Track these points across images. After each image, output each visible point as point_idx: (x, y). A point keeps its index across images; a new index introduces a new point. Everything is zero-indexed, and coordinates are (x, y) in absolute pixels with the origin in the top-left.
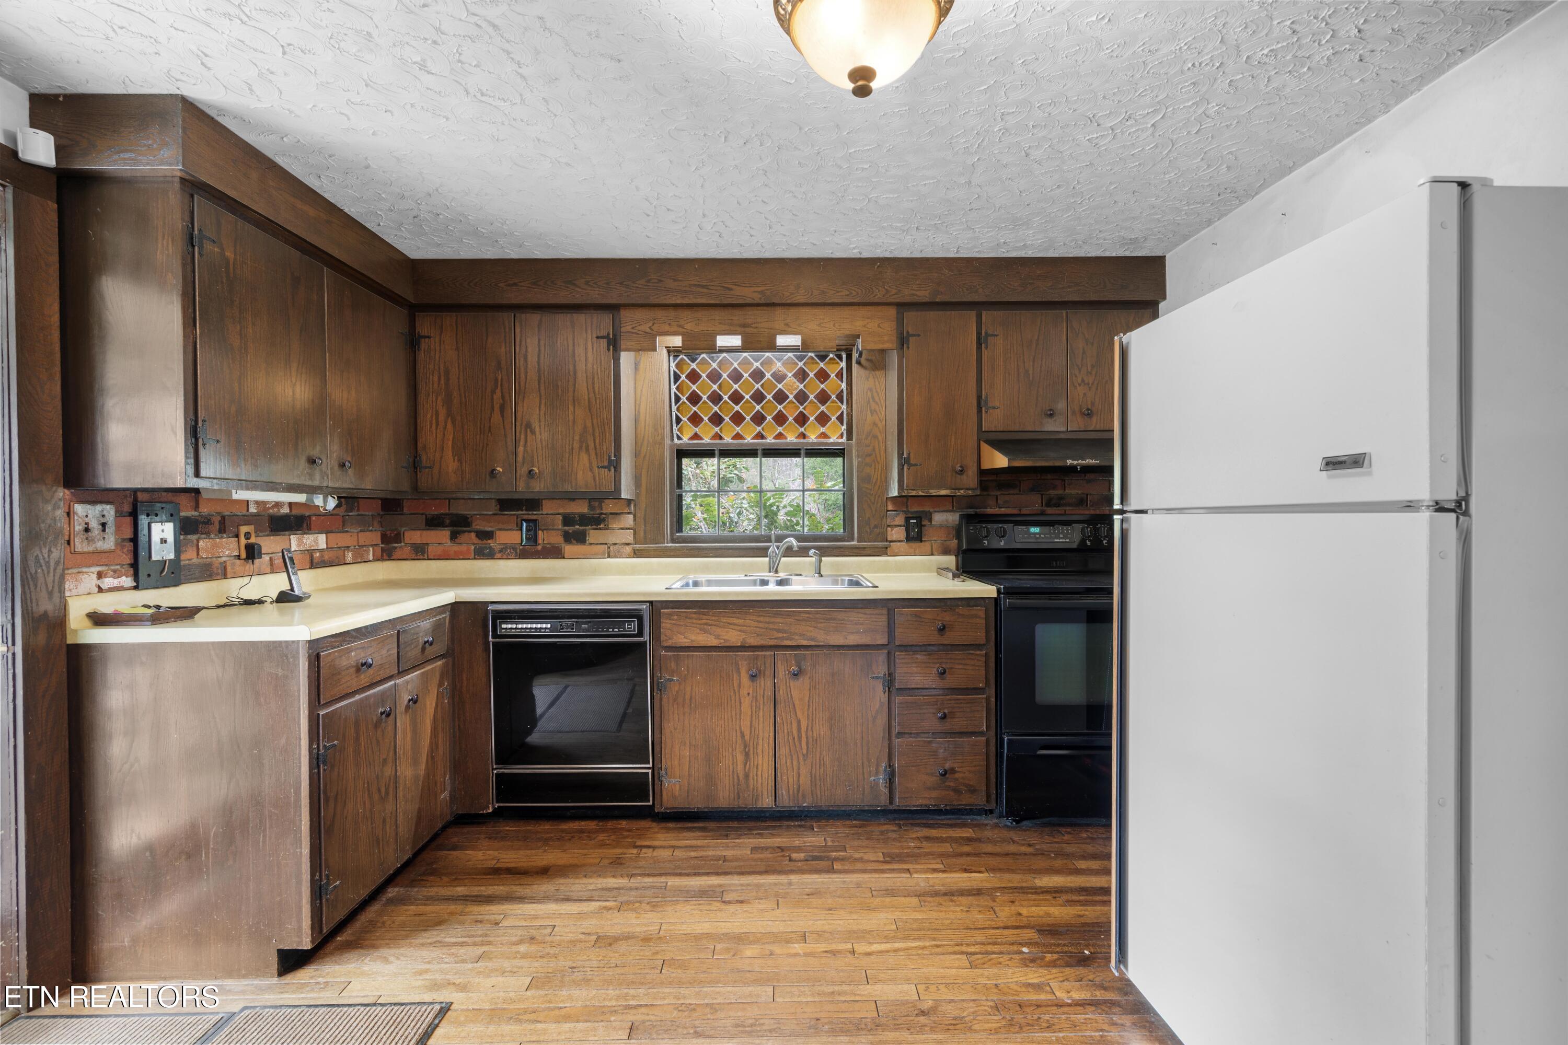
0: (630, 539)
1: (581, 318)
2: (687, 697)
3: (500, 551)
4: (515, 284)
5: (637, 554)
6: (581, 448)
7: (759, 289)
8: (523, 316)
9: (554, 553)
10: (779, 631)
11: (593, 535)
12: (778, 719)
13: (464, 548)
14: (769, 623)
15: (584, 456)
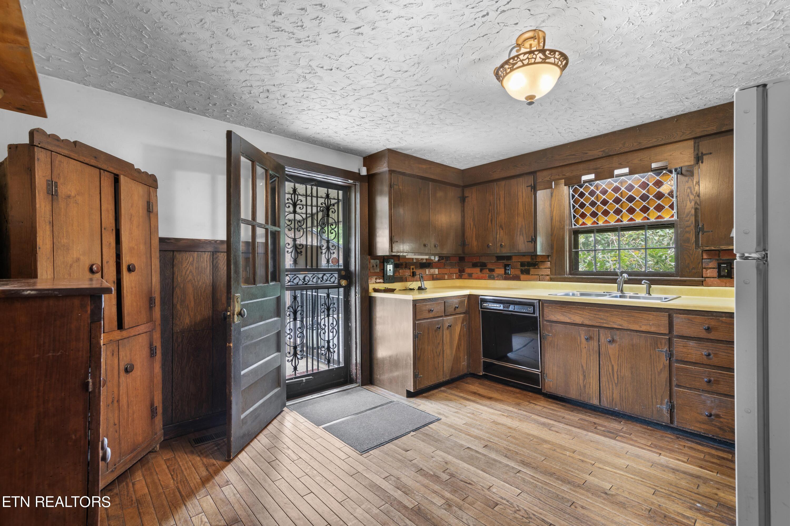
0: (549, 273)
1: (520, 180)
2: (556, 344)
3: (497, 277)
4: (495, 171)
5: (551, 280)
6: (520, 234)
7: (602, 150)
8: (499, 183)
9: (517, 278)
10: (601, 319)
11: (532, 271)
12: (601, 363)
13: (484, 275)
14: (596, 314)
15: (521, 237)
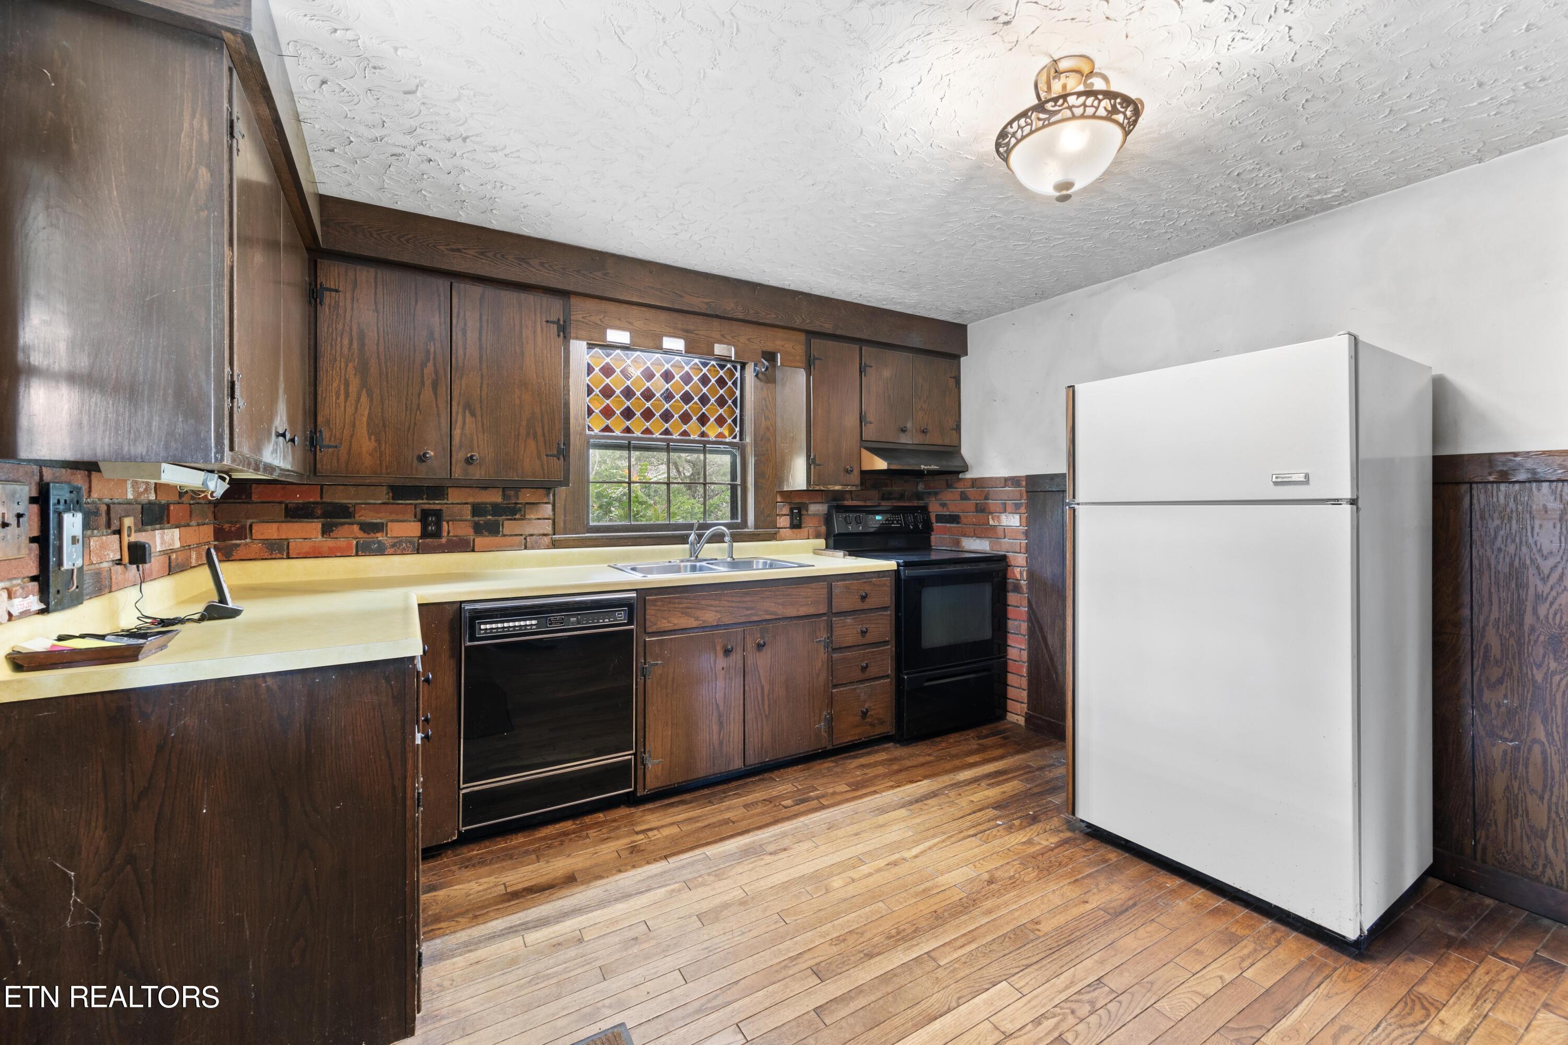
0: (549, 530)
1: (530, 299)
2: (670, 678)
3: (393, 546)
4: (458, 250)
5: (555, 545)
6: (528, 435)
7: (706, 300)
8: (462, 286)
9: (462, 546)
10: (748, 609)
11: (509, 526)
12: (747, 688)
13: (342, 542)
14: (740, 602)
15: (532, 443)
